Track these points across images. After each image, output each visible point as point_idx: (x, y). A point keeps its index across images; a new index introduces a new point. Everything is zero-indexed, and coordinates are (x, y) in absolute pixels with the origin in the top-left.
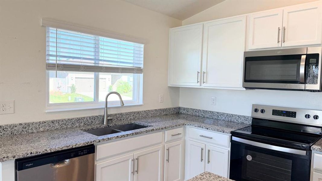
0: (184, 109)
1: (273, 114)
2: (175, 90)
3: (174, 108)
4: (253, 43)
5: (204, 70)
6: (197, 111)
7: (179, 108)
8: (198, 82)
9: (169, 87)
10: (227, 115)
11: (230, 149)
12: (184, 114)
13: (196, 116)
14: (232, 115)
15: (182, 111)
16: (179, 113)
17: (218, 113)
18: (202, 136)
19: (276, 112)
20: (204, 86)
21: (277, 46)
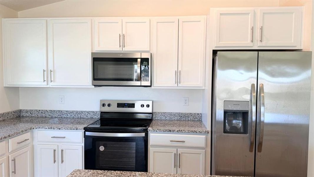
0: (27, 111)
1: (118, 107)
2: (14, 90)
3: (14, 112)
4: (99, 46)
5: (51, 67)
6: (43, 112)
7: (20, 111)
8: (44, 81)
9: (4, 87)
10: (77, 112)
11: (83, 145)
12: (26, 117)
13: (42, 117)
14: (82, 112)
15: (24, 114)
16: (19, 116)
17: (67, 111)
18: (54, 137)
19: (120, 105)
20: (51, 85)
21: (119, 50)
